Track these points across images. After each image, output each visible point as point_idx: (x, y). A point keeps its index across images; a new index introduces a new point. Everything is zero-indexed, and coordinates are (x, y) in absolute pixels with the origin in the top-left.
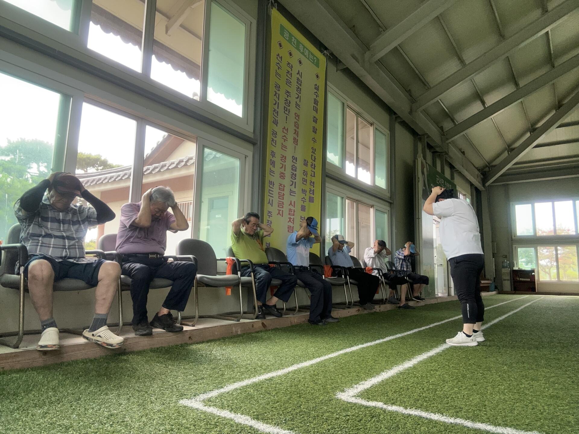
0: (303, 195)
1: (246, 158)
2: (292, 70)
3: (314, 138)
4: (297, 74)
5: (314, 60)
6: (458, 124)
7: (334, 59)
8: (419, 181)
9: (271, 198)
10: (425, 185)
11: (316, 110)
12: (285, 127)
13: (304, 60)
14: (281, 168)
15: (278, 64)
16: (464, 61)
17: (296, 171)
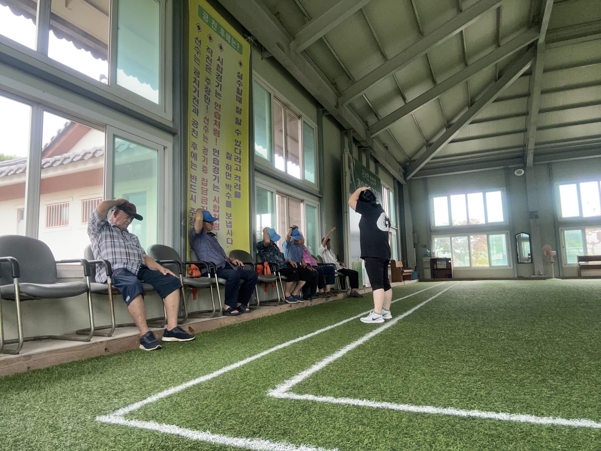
0: (228, 191)
1: (164, 149)
2: (211, 56)
3: (238, 130)
4: (218, 60)
5: (236, 46)
6: (382, 119)
7: (258, 46)
8: (346, 176)
9: (194, 194)
10: (352, 180)
11: (240, 101)
12: (206, 117)
13: (225, 45)
14: (203, 161)
15: (197, 48)
16: (386, 56)
17: (218, 165)
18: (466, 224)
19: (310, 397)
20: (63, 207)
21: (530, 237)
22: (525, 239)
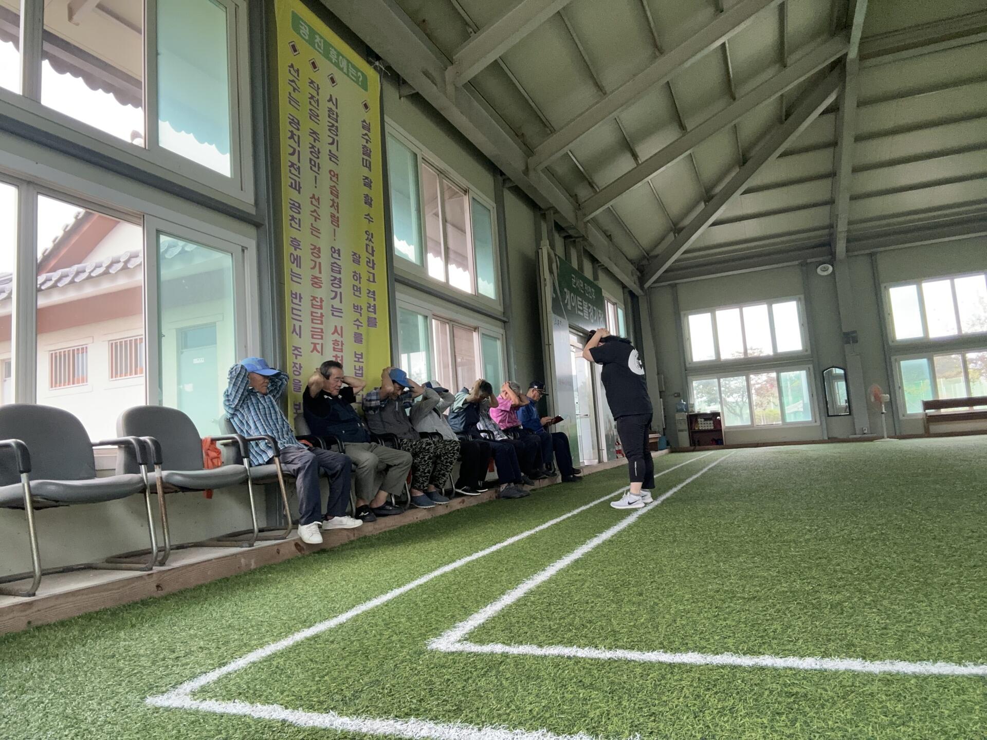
0: (357, 316)
1: (243, 251)
2: (318, 94)
3: (368, 215)
4: (329, 101)
5: (357, 78)
6: (600, 191)
7: (392, 76)
8: (545, 285)
9: (297, 324)
10: (555, 291)
11: (368, 165)
12: (314, 195)
13: (338, 76)
14: (314, 268)
15: (293, 81)
16: (603, 87)
17: (340, 273)
18: (742, 356)
19: (499, 648)
20: (78, 354)
21: (845, 374)
22: (838, 377)
